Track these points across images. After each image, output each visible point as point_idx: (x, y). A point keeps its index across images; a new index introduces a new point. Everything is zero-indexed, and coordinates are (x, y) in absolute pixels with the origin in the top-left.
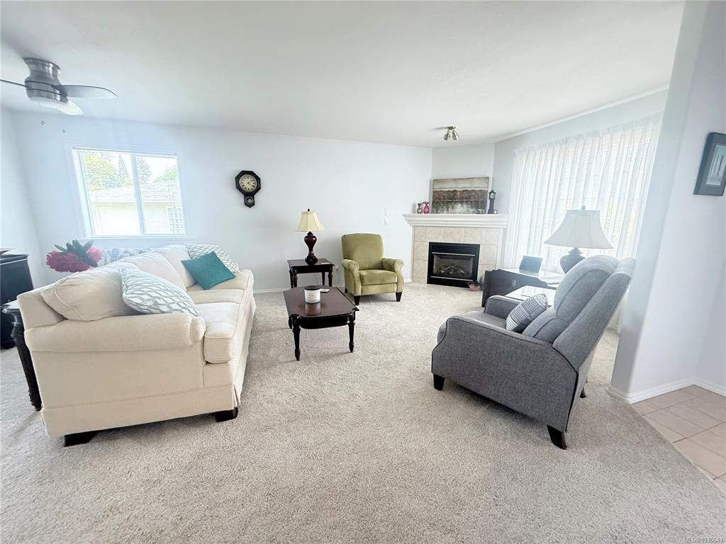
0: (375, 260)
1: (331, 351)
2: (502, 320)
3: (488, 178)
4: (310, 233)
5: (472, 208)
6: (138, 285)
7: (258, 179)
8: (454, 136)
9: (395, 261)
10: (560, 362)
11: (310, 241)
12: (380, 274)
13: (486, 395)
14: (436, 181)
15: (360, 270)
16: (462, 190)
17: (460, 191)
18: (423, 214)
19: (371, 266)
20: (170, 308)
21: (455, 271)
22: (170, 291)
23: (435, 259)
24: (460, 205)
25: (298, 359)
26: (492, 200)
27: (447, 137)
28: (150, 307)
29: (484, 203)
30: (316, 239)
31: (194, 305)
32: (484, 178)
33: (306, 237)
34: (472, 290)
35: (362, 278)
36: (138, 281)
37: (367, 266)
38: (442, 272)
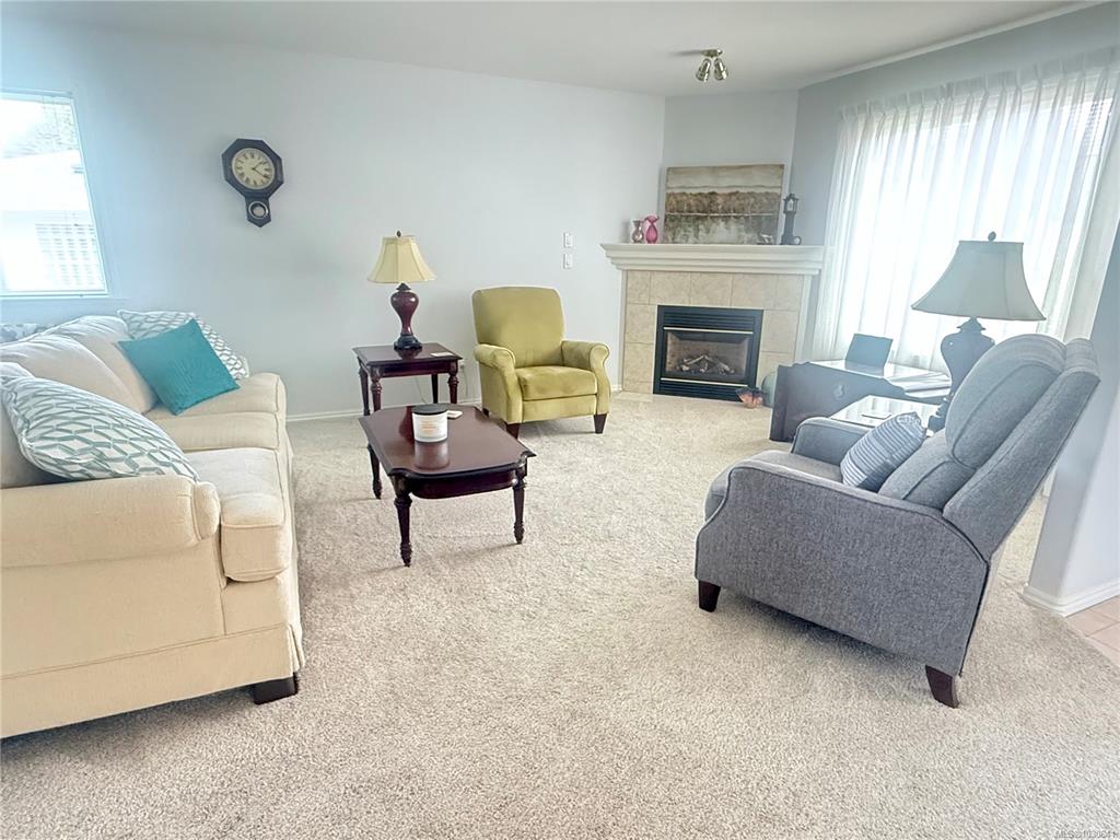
0: (548, 347)
1: (477, 544)
2: (831, 466)
3: (782, 167)
4: (403, 287)
5: (747, 231)
6: (53, 417)
7: (276, 160)
8: (718, 72)
9: (591, 347)
10: (957, 545)
11: (404, 305)
12: (560, 376)
13: (808, 617)
14: (673, 171)
15: (517, 367)
16: (727, 191)
17: (724, 194)
18: (646, 244)
19: (539, 357)
20: (135, 466)
21: (711, 365)
22: (127, 427)
23: (669, 342)
24: (722, 224)
25: (407, 561)
26: (790, 215)
27: (702, 72)
28: (88, 466)
29: (773, 220)
30: (417, 301)
31: (183, 456)
32: (776, 166)
33: (394, 295)
34: (746, 406)
35: (523, 386)
36: (51, 407)
37: (530, 358)
38: (685, 368)
